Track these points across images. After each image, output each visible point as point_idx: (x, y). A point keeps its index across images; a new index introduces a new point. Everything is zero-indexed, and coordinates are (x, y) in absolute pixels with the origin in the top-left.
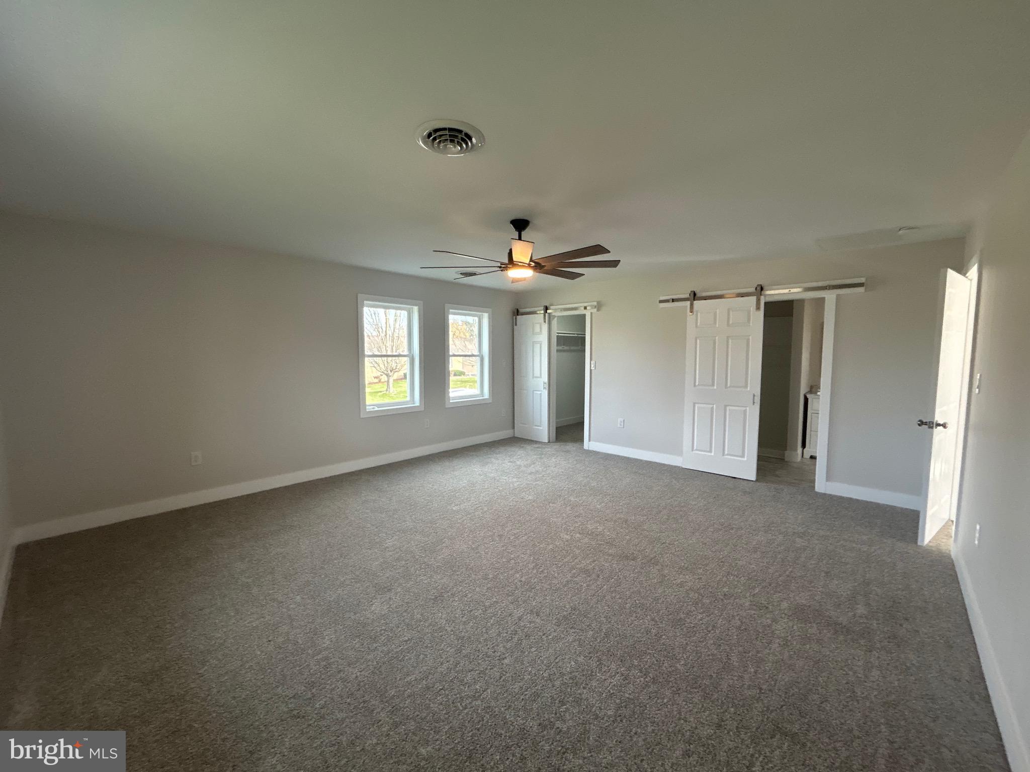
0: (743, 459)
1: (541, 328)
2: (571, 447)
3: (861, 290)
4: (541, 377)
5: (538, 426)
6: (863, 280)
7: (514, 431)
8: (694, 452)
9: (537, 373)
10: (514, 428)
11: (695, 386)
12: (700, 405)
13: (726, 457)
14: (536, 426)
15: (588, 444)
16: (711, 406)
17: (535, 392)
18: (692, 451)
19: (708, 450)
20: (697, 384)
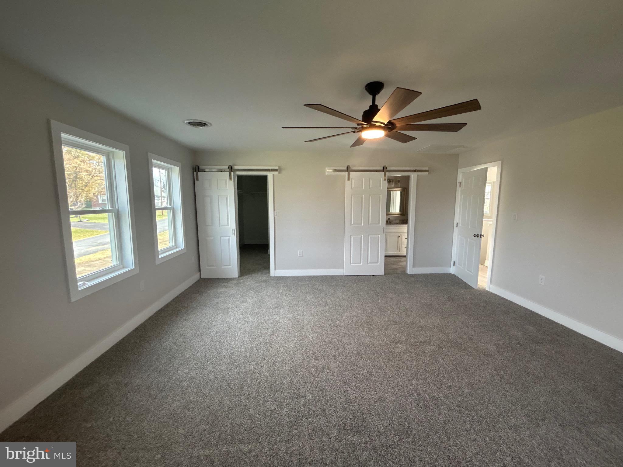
0: (378, 264)
1: (226, 184)
2: (260, 277)
3: (427, 173)
4: (228, 225)
5: (228, 266)
6: (427, 169)
7: (200, 273)
8: (351, 265)
9: (224, 221)
10: (200, 270)
11: (351, 224)
12: (354, 236)
13: (369, 264)
14: (224, 266)
15: (274, 272)
16: (360, 236)
17: (222, 238)
18: (350, 264)
19: (360, 262)
20: (352, 223)
